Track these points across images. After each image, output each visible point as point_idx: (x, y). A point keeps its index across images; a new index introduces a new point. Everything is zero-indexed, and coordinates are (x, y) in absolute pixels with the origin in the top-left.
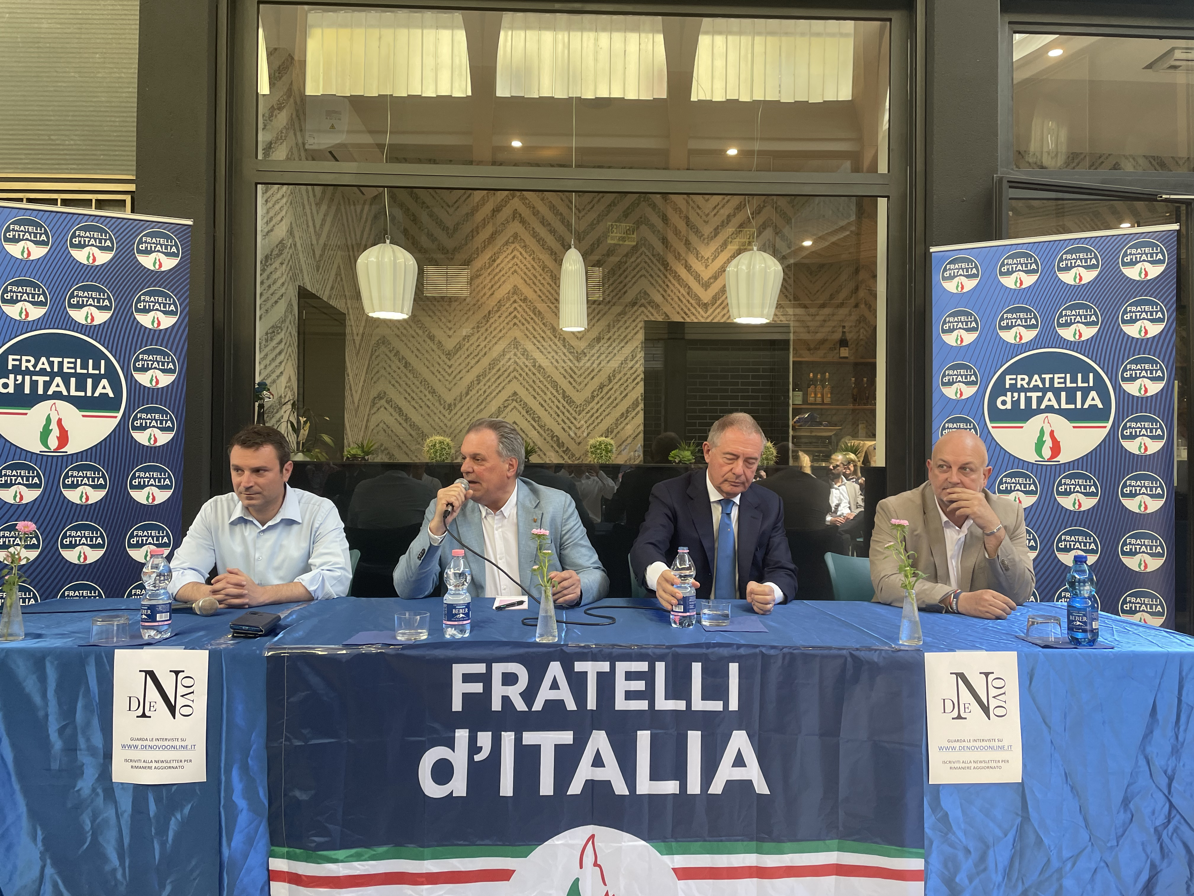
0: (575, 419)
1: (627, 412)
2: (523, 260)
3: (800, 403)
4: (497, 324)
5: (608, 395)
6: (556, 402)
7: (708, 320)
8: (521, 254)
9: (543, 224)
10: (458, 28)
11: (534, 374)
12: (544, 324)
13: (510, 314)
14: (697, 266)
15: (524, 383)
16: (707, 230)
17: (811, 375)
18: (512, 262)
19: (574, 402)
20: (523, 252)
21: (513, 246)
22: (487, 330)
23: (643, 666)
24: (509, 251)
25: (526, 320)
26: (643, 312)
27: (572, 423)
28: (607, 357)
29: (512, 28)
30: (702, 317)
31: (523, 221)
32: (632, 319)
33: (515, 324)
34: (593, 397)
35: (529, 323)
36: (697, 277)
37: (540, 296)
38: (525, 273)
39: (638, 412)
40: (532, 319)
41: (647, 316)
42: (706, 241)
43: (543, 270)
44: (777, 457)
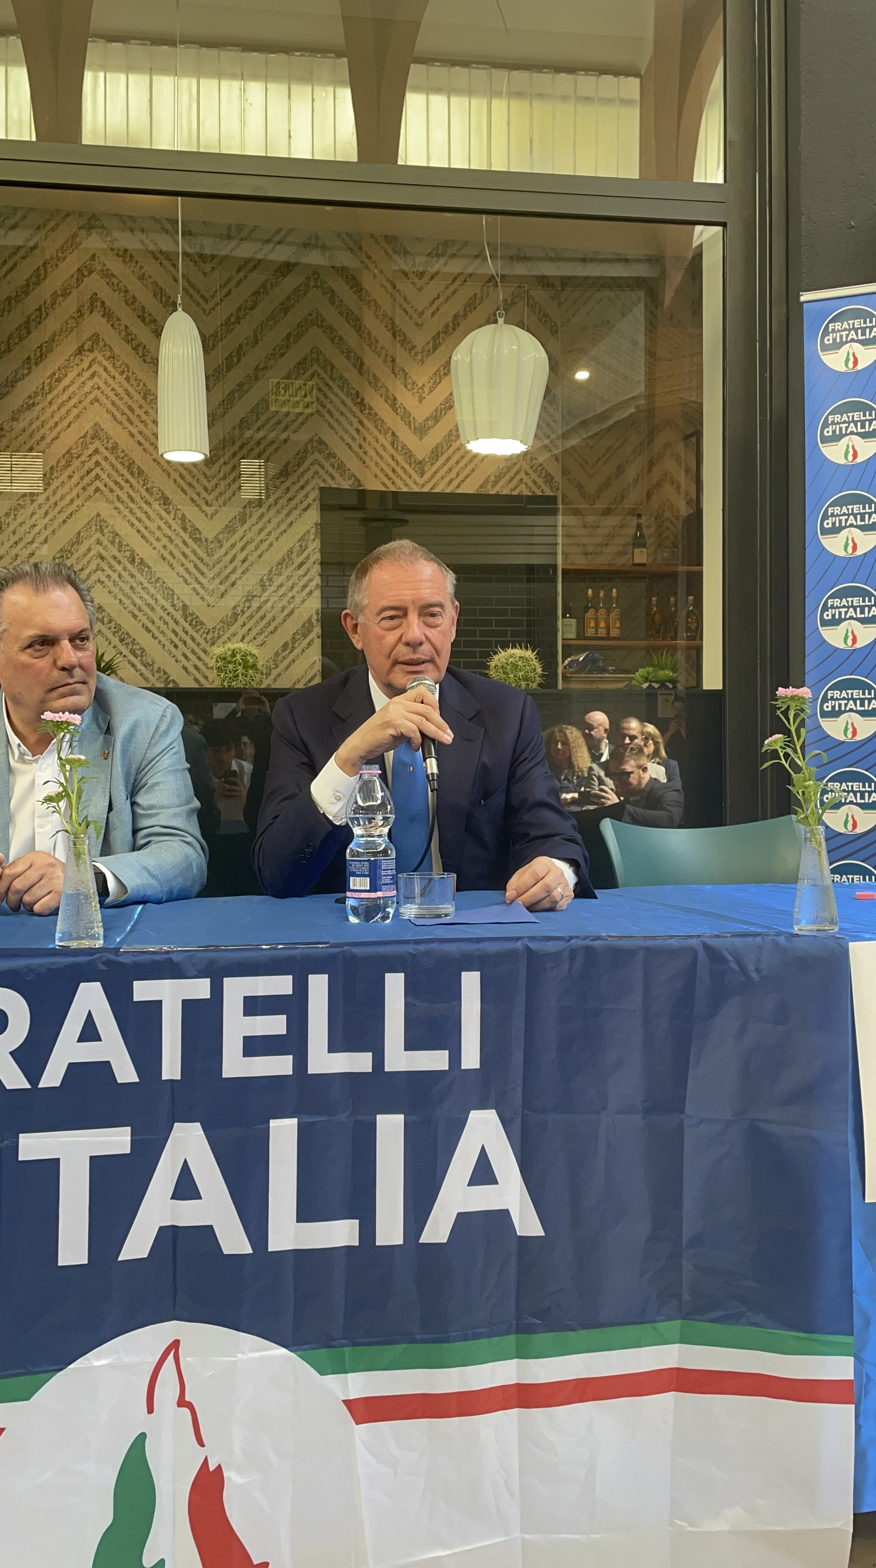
0: (205, 652)
1: (294, 639)
2: (110, 381)
3: (573, 636)
4: (66, 488)
5: (261, 613)
6: (172, 624)
7: (426, 489)
8: (105, 369)
9: (144, 321)
10: (16, 63)
11: (132, 576)
12: (147, 490)
13: (88, 472)
14: (406, 399)
15: (116, 590)
16: (420, 339)
17: (590, 592)
18: (90, 384)
19: (202, 623)
20: (110, 368)
21: (92, 356)
22: (48, 499)
23: (282, 985)
24: (85, 365)
25: (116, 483)
26: (316, 473)
27: (199, 658)
28: (257, 548)
29: (105, 68)
30: (415, 483)
31: (108, 314)
32: (299, 485)
33: (97, 490)
34: (235, 616)
35: (121, 488)
36: (406, 417)
37: (140, 444)
38: (113, 404)
39: (312, 641)
40: (127, 481)
41: (324, 481)
42: (419, 357)
43: (145, 398)
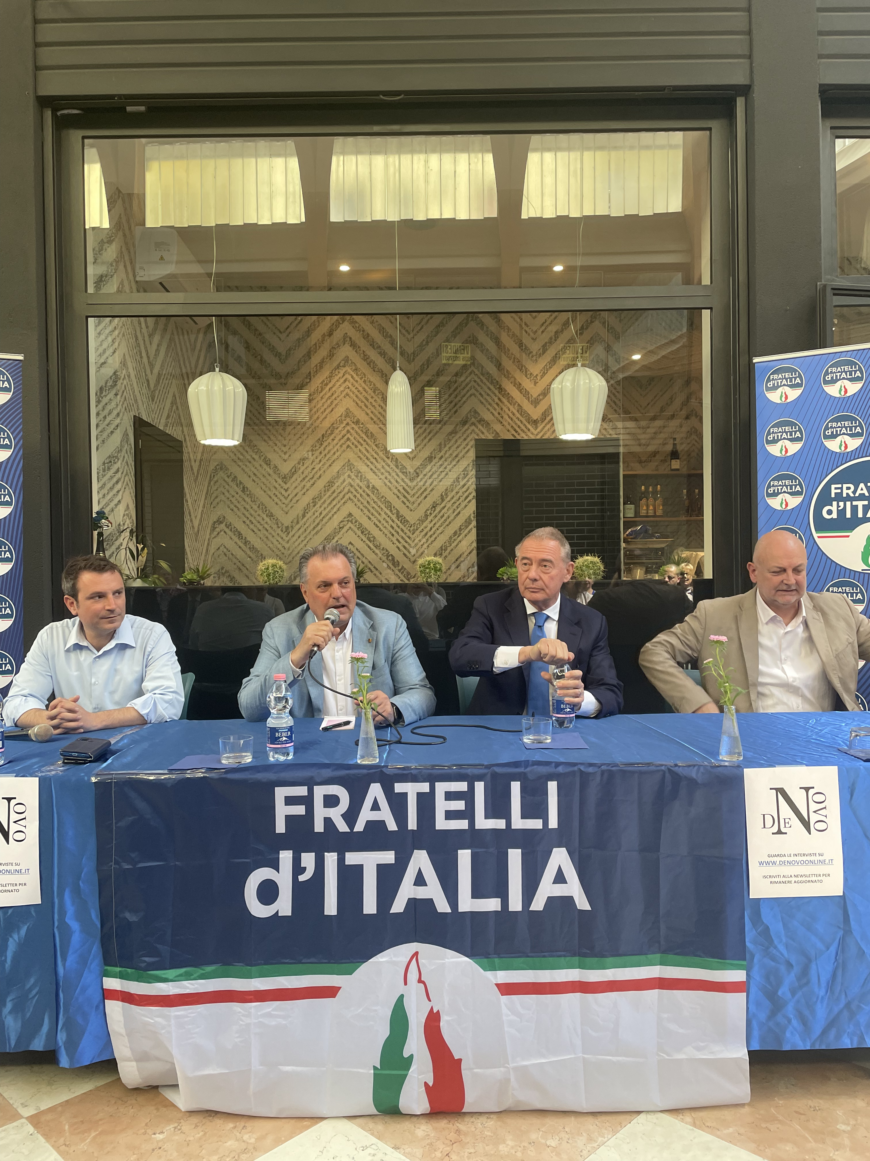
0: (409, 538)
1: (460, 529)
2: (355, 383)
3: (632, 516)
4: (331, 447)
5: (441, 514)
6: (391, 522)
7: (538, 437)
8: (352, 377)
9: (373, 347)
10: (291, 155)
11: (368, 495)
12: (376, 445)
13: (343, 437)
14: (527, 384)
15: (359, 504)
16: (535, 347)
17: (643, 488)
18: (344, 385)
19: (408, 521)
20: (355, 376)
21: (344, 370)
22: (321, 453)
23: (462, 786)
24: (341, 375)
25: (359, 442)
26: (473, 430)
27: (406, 542)
28: (439, 475)
29: (343, 153)
30: (532, 434)
31: (353, 345)
32: (463, 438)
33: (348, 446)
34: (426, 516)
35: (362, 445)
36: (526, 394)
37: (372, 419)
38: (357, 396)
39: (471, 529)
40: (365, 441)
41: (478, 435)
42: (534, 358)
43: (374, 392)
44: (604, 572)
